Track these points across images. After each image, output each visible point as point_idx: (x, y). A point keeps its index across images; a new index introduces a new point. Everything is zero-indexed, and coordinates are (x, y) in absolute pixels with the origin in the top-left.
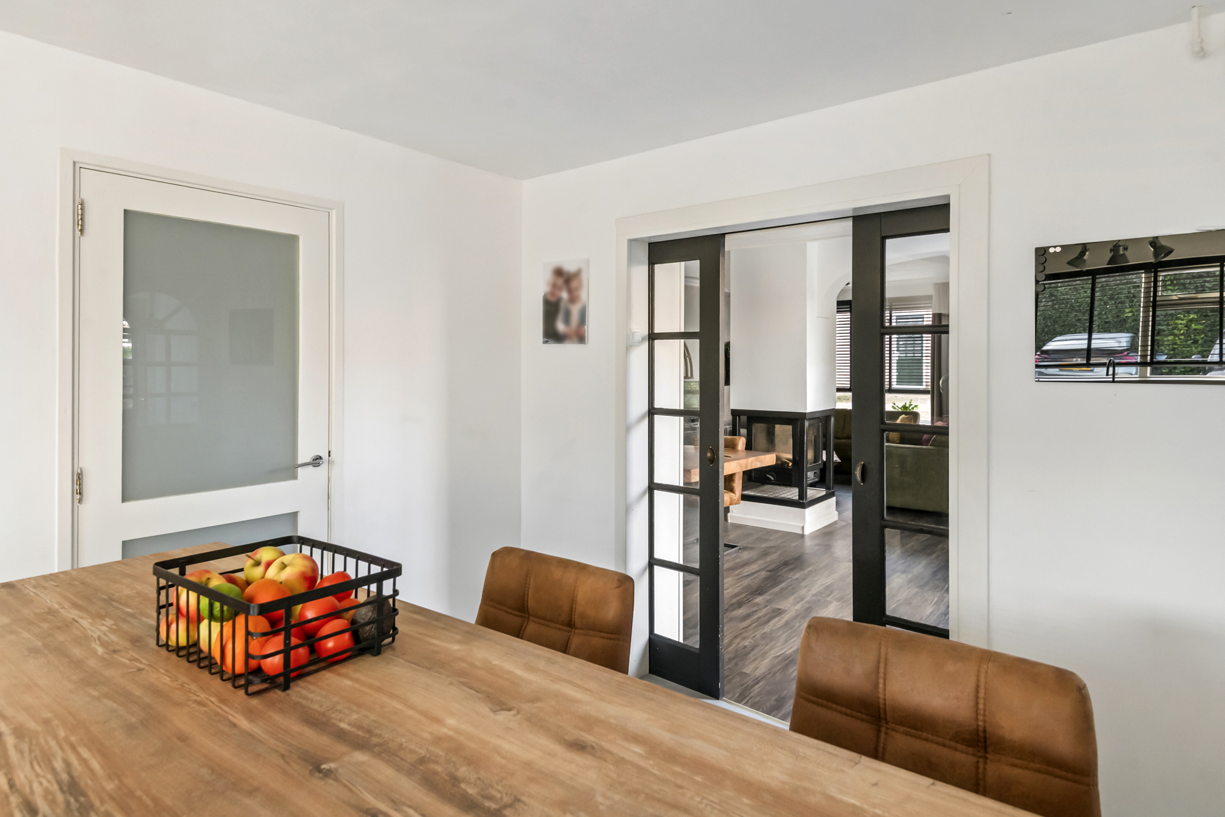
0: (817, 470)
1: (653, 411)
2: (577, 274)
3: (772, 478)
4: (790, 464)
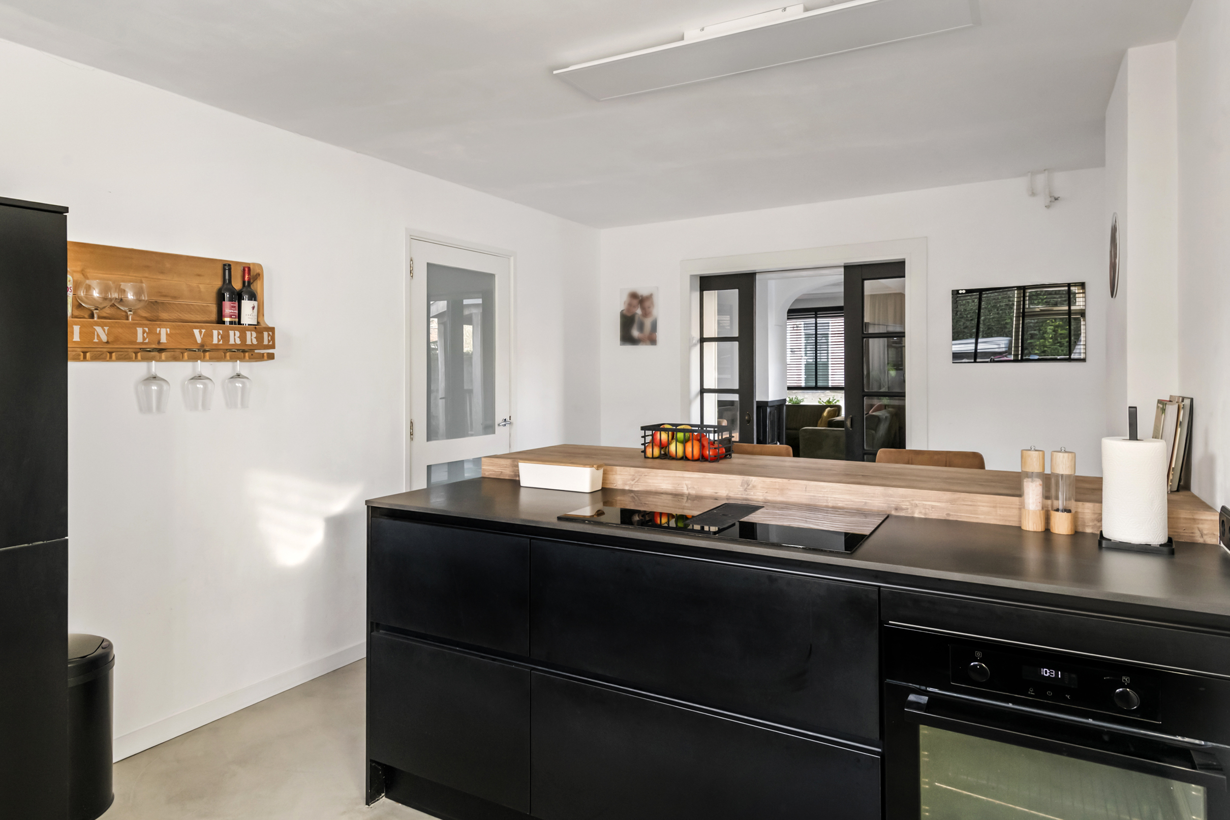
1: (703, 391)
2: (649, 298)
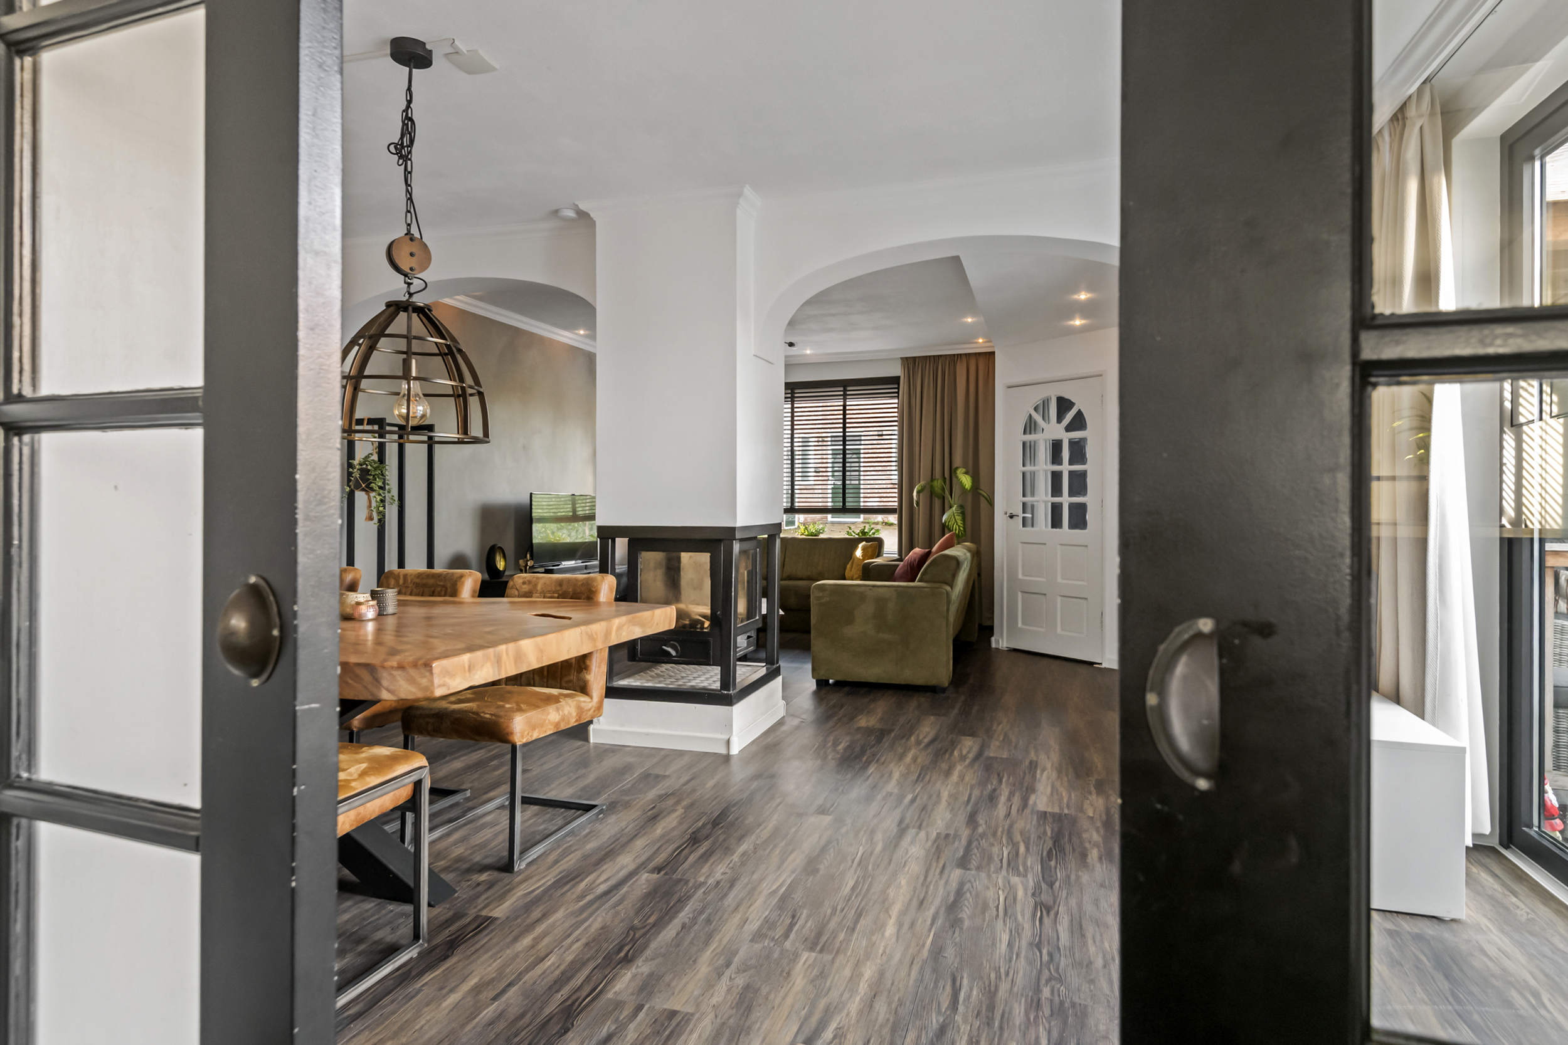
0: (753, 631)
3: (673, 653)
4: (707, 624)
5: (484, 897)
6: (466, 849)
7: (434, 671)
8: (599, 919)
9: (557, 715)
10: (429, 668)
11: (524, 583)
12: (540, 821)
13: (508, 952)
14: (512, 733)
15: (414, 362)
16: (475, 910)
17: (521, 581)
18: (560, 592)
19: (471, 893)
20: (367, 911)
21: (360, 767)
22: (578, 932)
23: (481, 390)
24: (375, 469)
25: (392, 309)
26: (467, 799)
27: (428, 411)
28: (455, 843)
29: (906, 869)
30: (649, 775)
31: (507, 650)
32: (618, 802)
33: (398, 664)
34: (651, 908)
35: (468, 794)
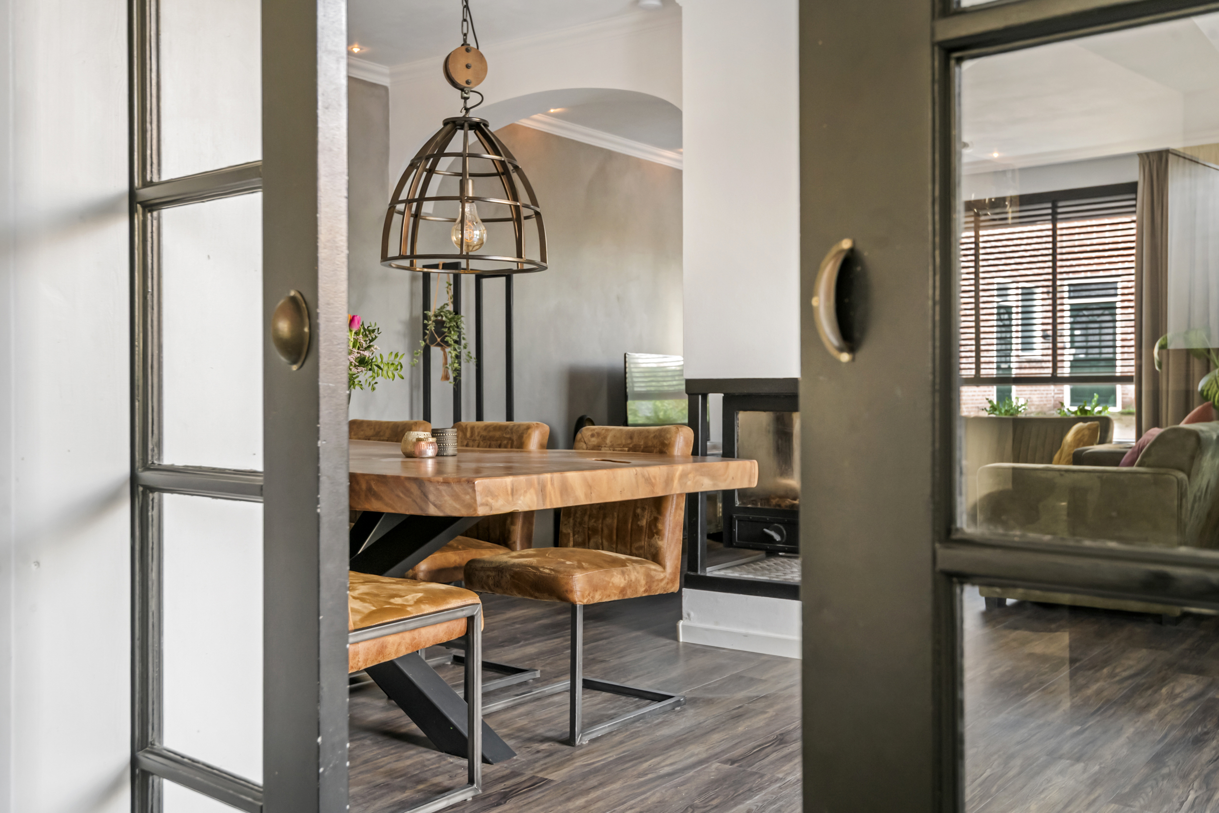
3: (778, 538)
5: (542, 762)
6: (530, 722)
7: (476, 489)
8: (658, 795)
9: (623, 580)
10: (472, 485)
11: (593, 436)
12: (611, 706)
13: (559, 808)
14: (572, 591)
15: (470, 182)
16: (532, 772)
17: (590, 433)
18: (631, 446)
19: (530, 758)
20: (429, 760)
21: (416, 596)
22: (633, 802)
23: (538, 210)
24: (451, 320)
25: (449, 127)
26: (536, 680)
27: (485, 236)
28: (519, 716)
29: (1042, 796)
30: (742, 677)
31: (552, 479)
32: (699, 699)
33: (443, 479)
34: (717, 792)
35: (538, 675)
